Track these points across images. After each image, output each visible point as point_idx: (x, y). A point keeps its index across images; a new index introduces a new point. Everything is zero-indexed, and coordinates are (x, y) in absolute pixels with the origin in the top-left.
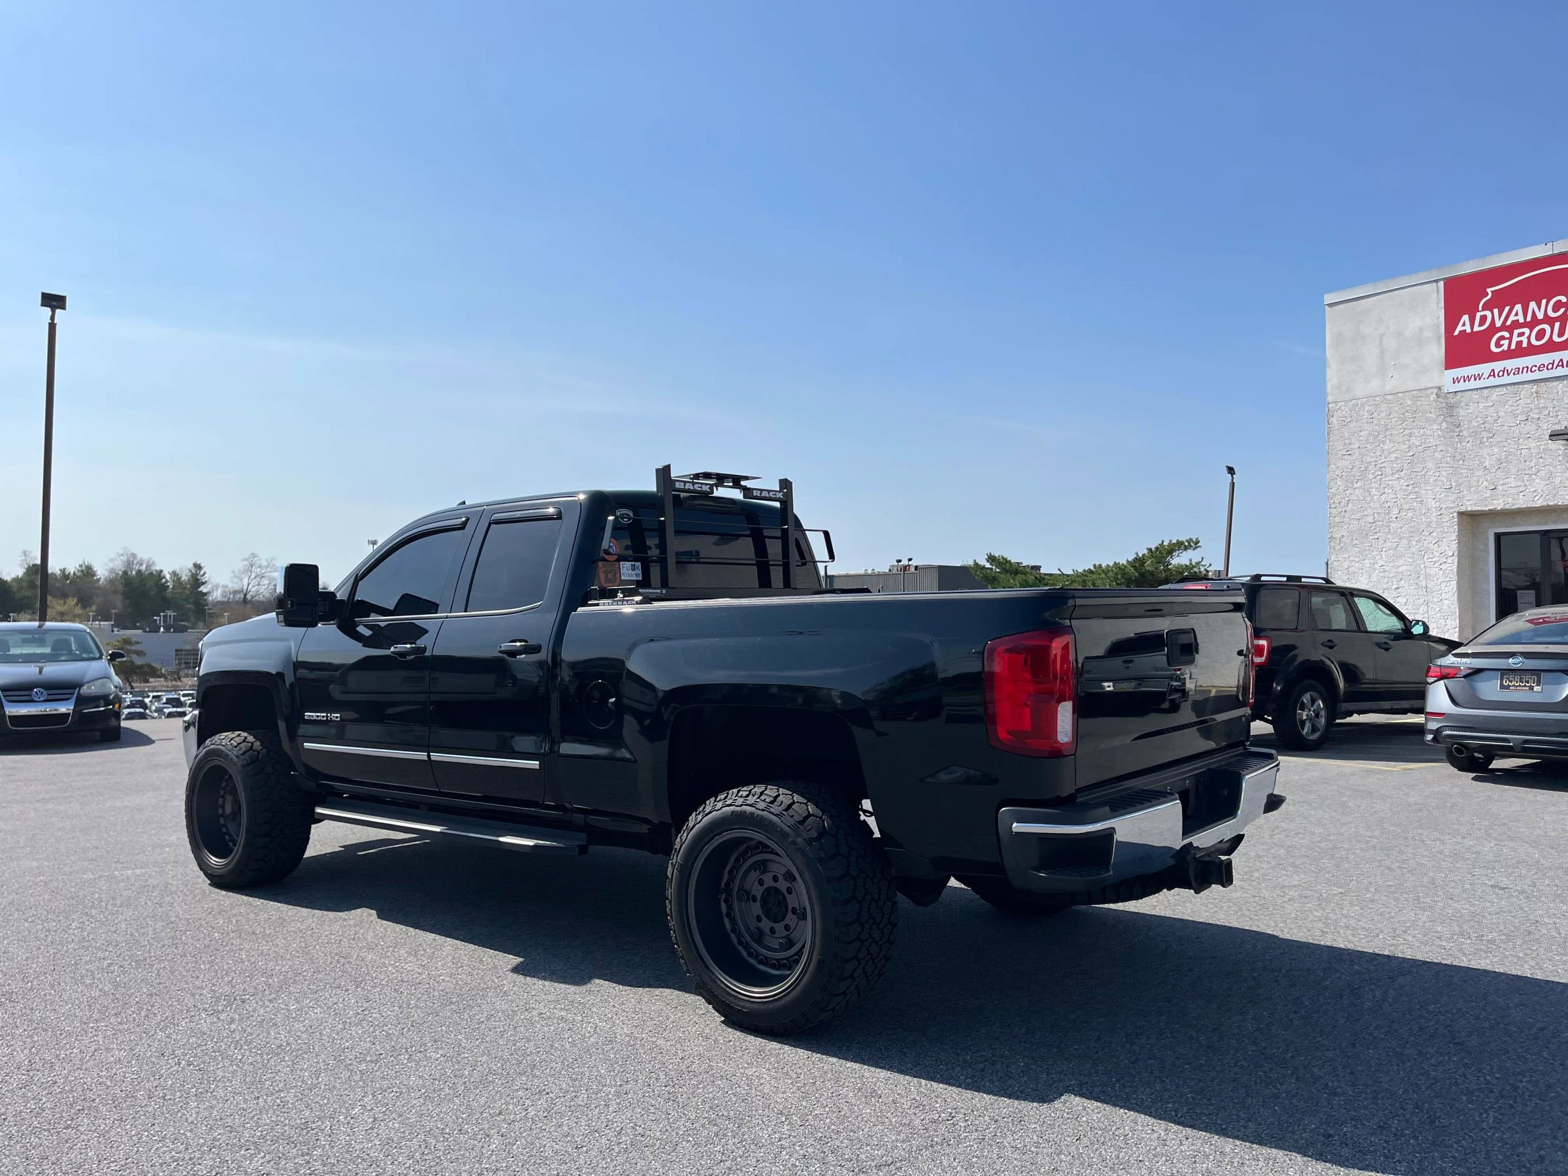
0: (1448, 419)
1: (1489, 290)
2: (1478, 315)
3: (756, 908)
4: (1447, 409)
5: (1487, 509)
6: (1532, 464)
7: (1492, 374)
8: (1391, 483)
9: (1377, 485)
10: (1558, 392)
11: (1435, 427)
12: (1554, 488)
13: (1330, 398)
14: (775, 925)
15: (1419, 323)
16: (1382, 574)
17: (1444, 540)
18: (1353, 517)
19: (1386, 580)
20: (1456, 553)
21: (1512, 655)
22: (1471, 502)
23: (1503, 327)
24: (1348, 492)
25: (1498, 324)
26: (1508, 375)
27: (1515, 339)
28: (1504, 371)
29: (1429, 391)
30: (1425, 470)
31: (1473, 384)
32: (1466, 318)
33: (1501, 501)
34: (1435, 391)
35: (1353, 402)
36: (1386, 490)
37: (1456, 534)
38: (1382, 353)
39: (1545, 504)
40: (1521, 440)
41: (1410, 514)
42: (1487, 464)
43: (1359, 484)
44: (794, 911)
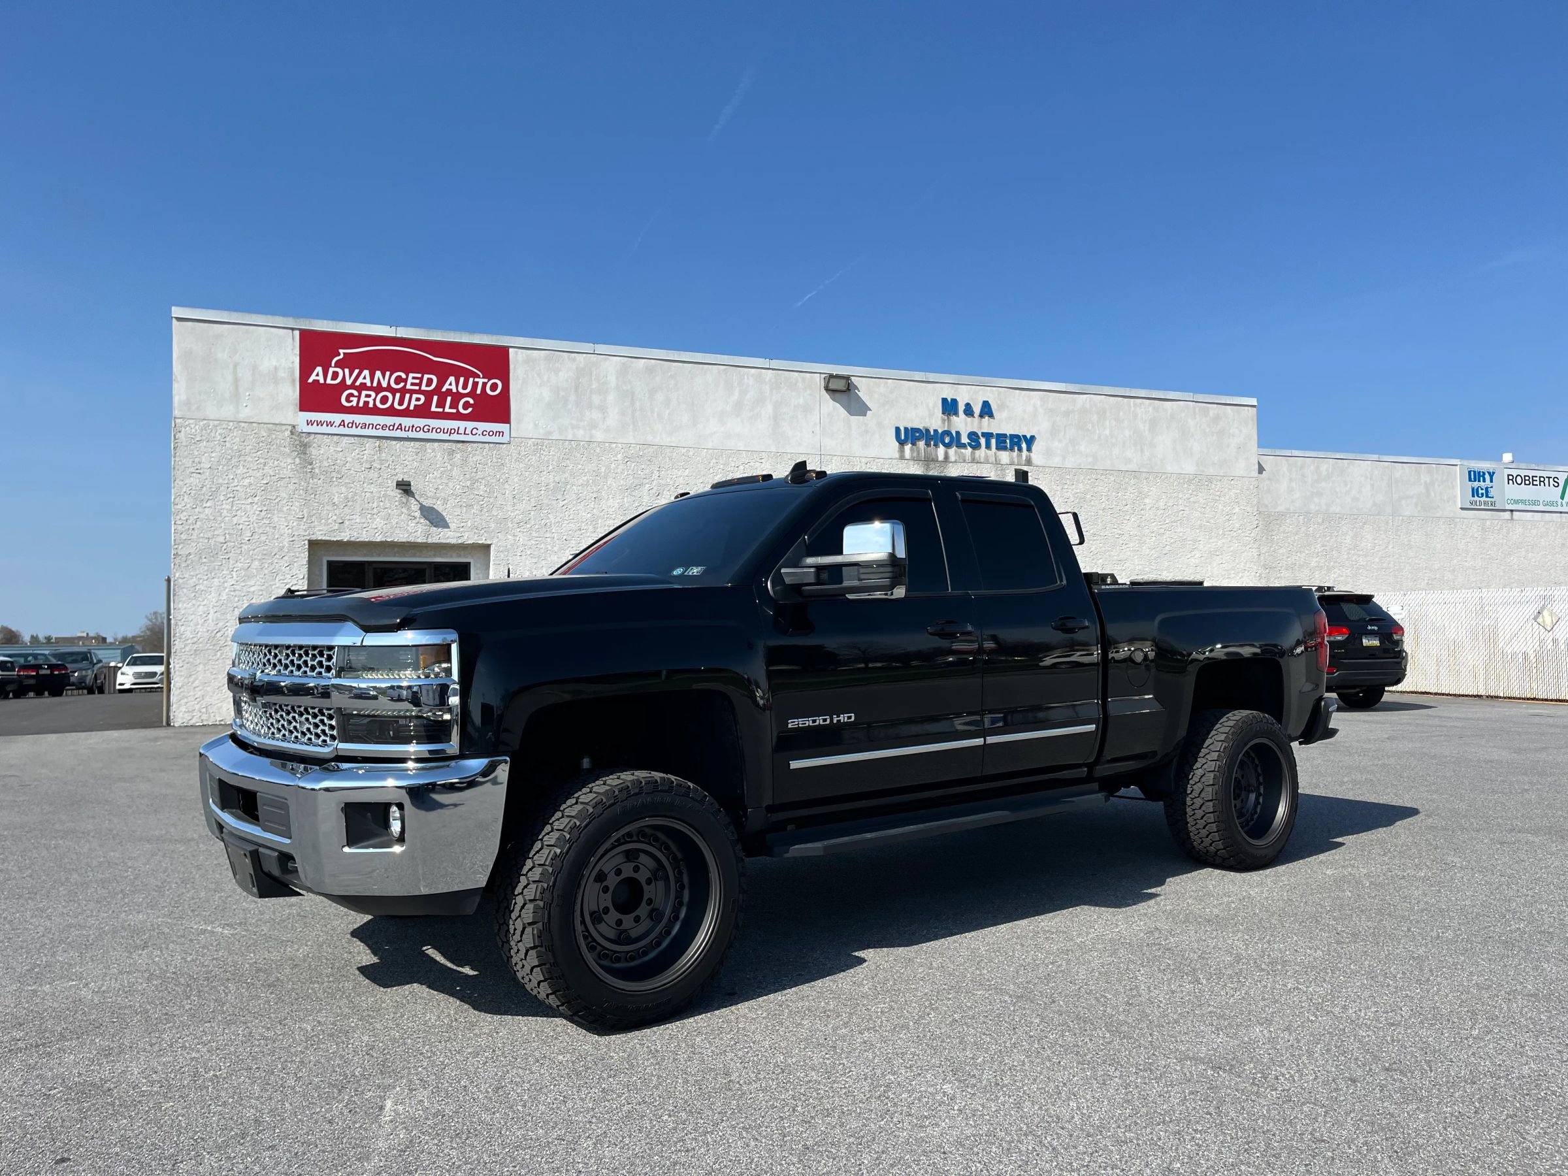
0: (302, 456)
1: (341, 351)
2: (331, 370)
4: (300, 446)
5: (335, 539)
6: (375, 505)
7: (342, 423)
8: (243, 506)
9: (228, 507)
10: (396, 450)
11: (289, 461)
12: (392, 528)
13: (176, 413)
15: (274, 363)
16: (232, 593)
17: (295, 564)
18: (202, 535)
19: (237, 599)
20: (306, 576)
22: (321, 533)
23: (353, 386)
24: (197, 510)
25: (349, 382)
26: (357, 427)
27: (363, 399)
28: (353, 424)
29: (284, 428)
30: (279, 499)
31: (325, 429)
32: (319, 369)
33: (348, 534)
34: (290, 428)
35: (205, 422)
36: (239, 513)
37: (307, 559)
38: (236, 381)
39: (384, 539)
40: (365, 485)
41: (263, 538)
42: (336, 500)
43: (208, 504)
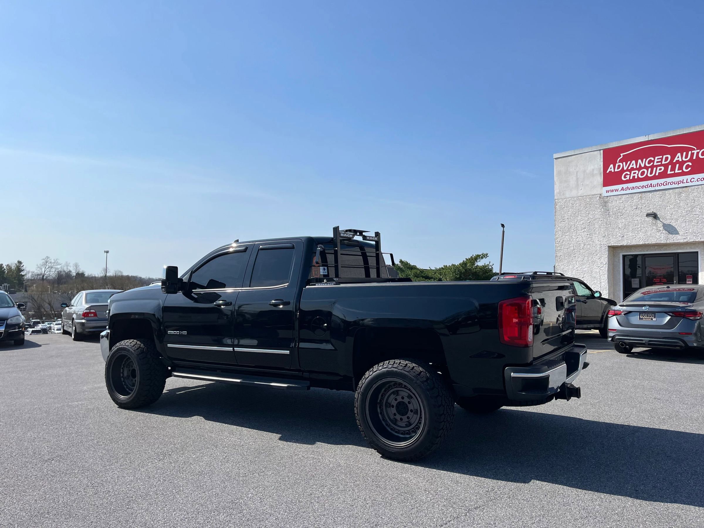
0: (604, 207)
1: (622, 155)
2: (617, 165)
3: (394, 410)
4: (604, 203)
5: (620, 245)
6: (639, 227)
7: (623, 188)
8: (581, 233)
9: (575, 234)
10: (649, 197)
11: (599, 210)
12: (648, 237)
13: (556, 198)
14: (402, 417)
15: (592, 167)
16: (577, 272)
17: (602, 257)
18: (565, 247)
19: (578, 274)
20: (607, 263)
21: (644, 305)
22: (613, 242)
23: (627, 170)
24: (563, 237)
25: (625, 168)
26: (629, 190)
27: (632, 175)
28: (627, 188)
29: (597, 196)
30: (595, 228)
31: (615, 193)
32: (612, 166)
33: (626, 242)
34: (599, 195)
35: (566, 199)
36: (579, 237)
37: (607, 255)
38: (577, 179)
39: (644, 243)
40: (634, 217)
41: (589, 247)
42: (620, 226)
43: (567, 234)
44: (411, 411)
